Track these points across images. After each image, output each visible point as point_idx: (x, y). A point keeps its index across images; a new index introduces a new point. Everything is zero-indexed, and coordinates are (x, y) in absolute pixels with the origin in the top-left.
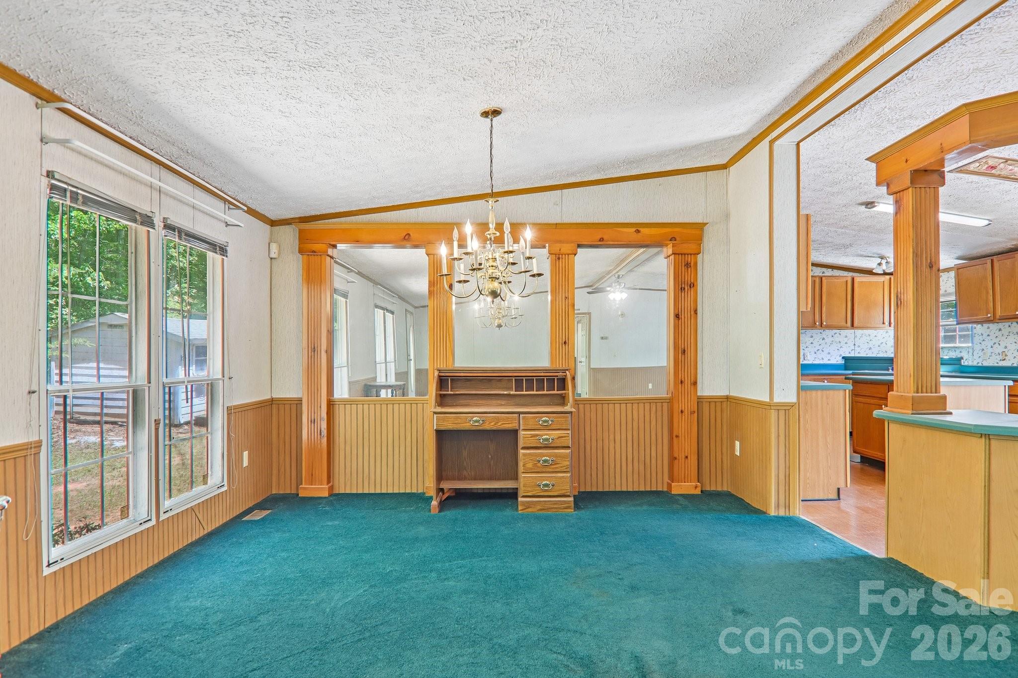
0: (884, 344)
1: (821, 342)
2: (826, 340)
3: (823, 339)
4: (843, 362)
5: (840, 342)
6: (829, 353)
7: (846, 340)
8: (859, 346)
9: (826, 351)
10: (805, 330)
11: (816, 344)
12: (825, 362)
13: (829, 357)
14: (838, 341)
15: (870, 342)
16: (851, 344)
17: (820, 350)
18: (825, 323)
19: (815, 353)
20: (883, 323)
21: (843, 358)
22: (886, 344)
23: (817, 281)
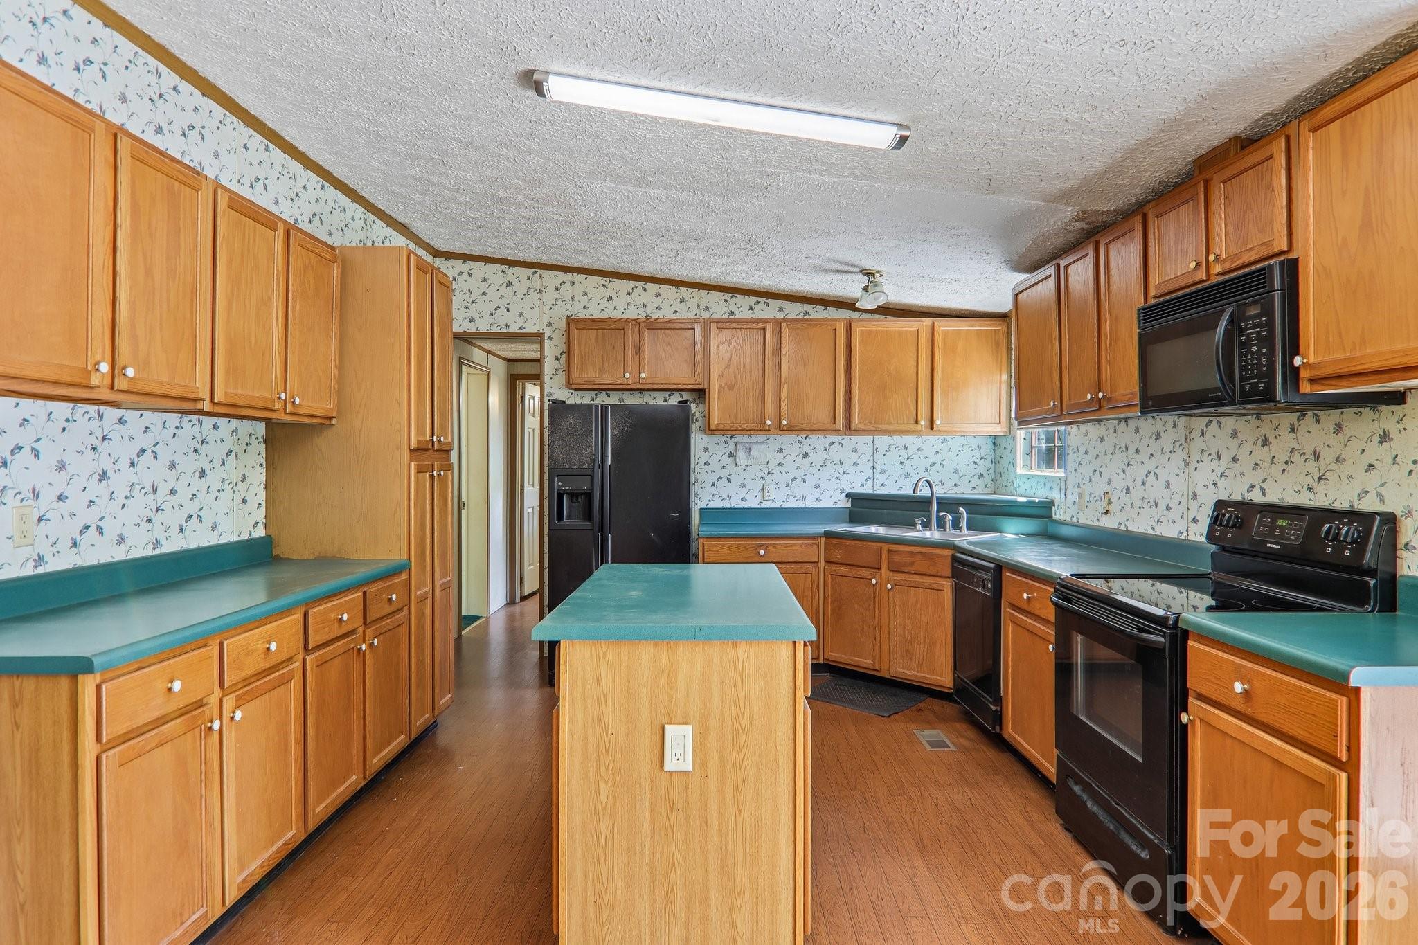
0: (938, 466)
1: (800, 460)
2: (812, 457)
3: (806, 455)
4: (849, 505)
5: (841, 462)
6: (818, 486)
7: (855, 457)
8: (883, 471)
9: (811, 481)
10: (765, 437)
11: (789, 465)
12: (810, 503)
13: (817, 493)
14: (836, 460)
15: (908, 463)
16: (865, 466)
17: (799, 480)
18: (784, 422)
19: (788, 485)
20: (917, 422)
21: (848, 495)
22: (943, 467)
23: (770, 328)
